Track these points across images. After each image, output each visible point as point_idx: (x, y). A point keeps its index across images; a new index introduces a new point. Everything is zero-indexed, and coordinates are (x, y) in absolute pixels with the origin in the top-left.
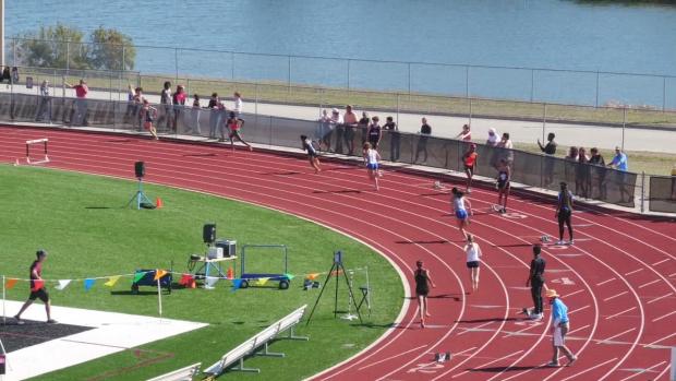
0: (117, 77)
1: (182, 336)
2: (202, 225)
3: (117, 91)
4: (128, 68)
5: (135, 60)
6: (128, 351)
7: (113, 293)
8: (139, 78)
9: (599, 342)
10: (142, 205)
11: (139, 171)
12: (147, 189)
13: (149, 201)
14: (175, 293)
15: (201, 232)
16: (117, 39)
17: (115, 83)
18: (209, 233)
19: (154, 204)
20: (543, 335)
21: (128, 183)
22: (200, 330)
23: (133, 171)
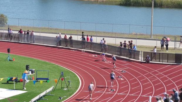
0: (3, 26)
1: (20, 95)
2: (26, 65)
3: (2, 30)
4: (6, 24)
5: (7, 22)
6: (6, 99)
7: (2, 83)
8: (9, 26)
9: (130, 95)
10: (9, 60)
11: (9, 51)
12: (11, 56)
13: (11, 59)
14: (18, 83)
15: (25, 67)
16: (3, 16)
17: (2, 28)
18: (27, 68)
19: (13, 60)
20: (116, 93)
21: (6, 54)
22: (25, 93)
23: (7, 51)
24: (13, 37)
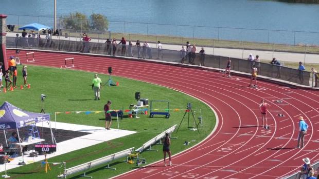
0: (101, 33)
2: (135, 92)
3: (101, 39)
4: (105, 29)
5: (108, 26)
6: (105, 142)
7: (100, 119)
8: (110, 34)
10: (111, 84)
11: (110, 71)
12: (113, 78)
13: (114, 83)
14: (124, 119)
15: (134, 95)
16: (101, 18)
17: (101, 36)
18: (137, 96)
19: (116, 84)
21: (106, 76)
22: (134, 134)
23: (108, 71)
24: (117, 50)
